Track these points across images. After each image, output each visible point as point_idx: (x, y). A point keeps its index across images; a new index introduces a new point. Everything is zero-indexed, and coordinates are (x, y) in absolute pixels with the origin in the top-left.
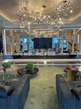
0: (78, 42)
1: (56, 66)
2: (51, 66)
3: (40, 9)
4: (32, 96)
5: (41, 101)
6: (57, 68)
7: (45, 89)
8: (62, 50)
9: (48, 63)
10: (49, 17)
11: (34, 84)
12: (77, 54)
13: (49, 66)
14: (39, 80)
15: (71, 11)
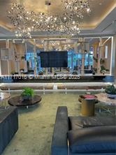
0: (106, 57)
1: (71, 92)
2: (65, 92)
3: (43, 8)
4: (20, 140)
5: (32, 148)
6: (72, 95)
7: (44, 127)
8: (83, 69)
9: (59, 88)
10: (55, 19)
11: (29, 120)
12: (105, 75)
13: (61, 92)
14: (39, 115)
15: (88, 10)
